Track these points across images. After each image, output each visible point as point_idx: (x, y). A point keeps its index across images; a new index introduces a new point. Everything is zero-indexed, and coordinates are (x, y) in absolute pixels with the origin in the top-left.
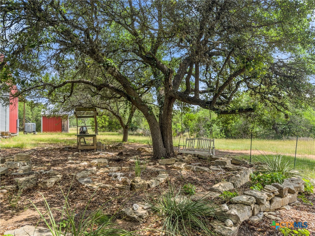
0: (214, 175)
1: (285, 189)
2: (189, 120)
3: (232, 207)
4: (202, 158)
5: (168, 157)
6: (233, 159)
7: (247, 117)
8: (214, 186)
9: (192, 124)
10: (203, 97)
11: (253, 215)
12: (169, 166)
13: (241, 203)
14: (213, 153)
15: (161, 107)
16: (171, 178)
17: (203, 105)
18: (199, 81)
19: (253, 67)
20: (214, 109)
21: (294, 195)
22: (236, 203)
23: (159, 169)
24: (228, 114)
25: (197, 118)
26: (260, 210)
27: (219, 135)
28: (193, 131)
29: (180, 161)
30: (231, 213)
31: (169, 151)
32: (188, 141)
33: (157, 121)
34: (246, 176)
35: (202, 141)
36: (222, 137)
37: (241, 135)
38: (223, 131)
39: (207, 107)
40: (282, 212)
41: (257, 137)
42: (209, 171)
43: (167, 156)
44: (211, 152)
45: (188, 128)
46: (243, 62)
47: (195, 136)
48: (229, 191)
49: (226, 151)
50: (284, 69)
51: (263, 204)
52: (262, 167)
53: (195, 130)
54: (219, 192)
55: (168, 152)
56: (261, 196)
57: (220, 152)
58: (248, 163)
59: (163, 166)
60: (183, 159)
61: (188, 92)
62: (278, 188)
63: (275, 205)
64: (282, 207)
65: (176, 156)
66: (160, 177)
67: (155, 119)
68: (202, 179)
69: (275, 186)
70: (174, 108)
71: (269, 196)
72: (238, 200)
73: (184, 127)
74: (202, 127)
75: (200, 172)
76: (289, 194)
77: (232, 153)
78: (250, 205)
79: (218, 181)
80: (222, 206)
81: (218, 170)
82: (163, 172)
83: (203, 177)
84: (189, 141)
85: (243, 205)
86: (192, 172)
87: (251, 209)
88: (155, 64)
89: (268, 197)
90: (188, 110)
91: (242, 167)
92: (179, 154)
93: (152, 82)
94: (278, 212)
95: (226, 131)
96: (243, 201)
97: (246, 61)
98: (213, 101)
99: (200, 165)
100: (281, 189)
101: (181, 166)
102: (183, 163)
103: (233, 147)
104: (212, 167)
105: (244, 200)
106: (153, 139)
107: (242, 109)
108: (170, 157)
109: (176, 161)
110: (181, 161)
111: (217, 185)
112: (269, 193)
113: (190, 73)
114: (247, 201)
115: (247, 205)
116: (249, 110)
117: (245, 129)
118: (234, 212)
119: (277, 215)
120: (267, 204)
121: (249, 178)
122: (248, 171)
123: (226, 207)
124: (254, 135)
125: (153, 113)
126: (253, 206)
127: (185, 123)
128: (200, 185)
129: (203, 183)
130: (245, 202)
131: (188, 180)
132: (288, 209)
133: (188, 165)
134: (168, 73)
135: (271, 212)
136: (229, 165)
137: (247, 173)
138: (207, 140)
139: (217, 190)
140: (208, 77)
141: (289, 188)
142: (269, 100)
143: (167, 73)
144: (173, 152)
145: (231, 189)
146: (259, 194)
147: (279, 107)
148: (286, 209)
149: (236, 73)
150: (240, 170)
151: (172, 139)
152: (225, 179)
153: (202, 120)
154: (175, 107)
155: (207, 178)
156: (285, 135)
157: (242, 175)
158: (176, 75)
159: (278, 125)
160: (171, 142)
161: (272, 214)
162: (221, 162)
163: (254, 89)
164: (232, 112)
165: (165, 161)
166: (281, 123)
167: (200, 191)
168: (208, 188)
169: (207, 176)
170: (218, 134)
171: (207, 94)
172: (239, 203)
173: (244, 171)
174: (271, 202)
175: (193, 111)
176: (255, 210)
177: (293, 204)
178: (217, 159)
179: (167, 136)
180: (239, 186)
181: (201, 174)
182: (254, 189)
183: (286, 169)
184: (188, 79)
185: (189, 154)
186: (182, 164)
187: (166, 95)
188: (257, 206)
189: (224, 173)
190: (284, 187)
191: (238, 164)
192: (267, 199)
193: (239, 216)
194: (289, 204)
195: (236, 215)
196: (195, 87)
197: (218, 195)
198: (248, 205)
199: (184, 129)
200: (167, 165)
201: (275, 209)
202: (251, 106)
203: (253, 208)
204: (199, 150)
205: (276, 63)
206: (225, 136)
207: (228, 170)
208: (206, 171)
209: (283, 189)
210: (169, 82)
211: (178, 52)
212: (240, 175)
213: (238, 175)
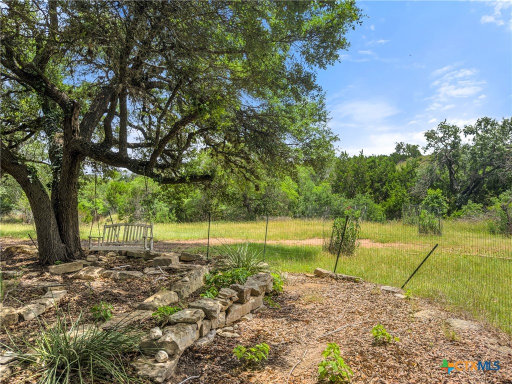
0: (150, 282)
1: (247, 291)
2: (116, 193)
3: (167, 331)
4: (133, 257)
5: (69, 260)
6: (183, 254)
7: (205, 189)
8: (145, 301)
9: (122, 200)
10: (139, 155)
11: (201, 336)
12: (70, 276)
13: (182, 322)
14: (150, 247)
15: (57, 169)
16: (71, 297)
17: (134, 167)
18: (128, 127)
19: (210, 112)
20: (152, 175)
21: (259, 298)
22: (176, 323)
23: (48, 284)
24: (175, 183)
25: (130, 189)
26: (211, 327)
27: (167, 218)
28: (123, 212)
29: (91, 265)
30: (166, 340)
31: (73, 249)
32: (107, 230)
33: (47, 195)
34: (198, 278)
35: (132, 228)
36: (171, 221)
37: (201, 215)
38: (174, 211)
39: (140, 171)
40: (242, 324)
41: (222, 218)
42: (142, 276)
43: (68, 258)
44: (146, 246)
45: (116, 208)
46: (194, 104)
47: (128, 220)
48: (170, 305)
49: (175, 242)
50: (255, 120)
51: (215, 318)
52: (223, 262)
53: (126, 211)
54: (155, 309)
55: (69, 251)
56: (213, 307)
57: (165, 244)
58: (205, 258)
59: (57, 278)
60: (98, 260)
61: (108, 145)
62: (237, 291)
63: (233, 316)
64: (243, 318)
65: (85, 256)
66: (48, 297)
67: (44, 191)
68: (128, 291)
69: (234, 288)
70: (86, 171)
71: (225, 304)
72: (178, 318)
73: (108, 205)
74: (140, 204)
75: (126, 280)
76: (251, 298)
77: (184, 244)
78: (195, 323)
79: (154, 291)
80: (152, 332)
81: (158, 274)
82: (56, 288)
83: (131, 289)
84: (110, 230)
85: (185, 324)
86: (113, 281)
87: (197, 329)
88: (43, 89)
89: (223, 306)
90: (111, 175)
91: (194, 265)
92: (91, 253)
93: (39, 120)
94: (236, 325)
95: (178, 210)
96: (184, 319)
97: (198, 102)
98: (151, 161)
99: (128, 269)
100: (242, 292)
101: (93, 274)
102: (97, 269)
103: (186, 235)
104: (147, 270)
105: (186, 316)
106: (38, 229)
107: (195, 176)
108: (72, 260)
109: (85, 266)
110: (95, 265)
111: (151, 299)
112: (224, 300)
113: (112, 113)
114: (191, 317)
115: (191, 323)
116: (206, 178)
117: (206, 207)
118: (170, 337)
119: (235, 330)
120: (221, 317)
121: (202, 282)
122: (201, 271)
123: (158, 332)
124: (219, 216)
125: (38, 179)
126: (199, 323)
127: (110, 198)
128: (123, 302)
129: (130, 297)
130: (188, 319)
131: (102, 297)
132: (249, 319)
133: (107, 271)
134: (70, 109)
135: (226, 328)
136: (176, 264)
137: (199, 274)
138: (141, 227)
139: (151, 305)
140: (147, 123)
141: (252, 289)
142: (235, 164)
143: (69, 107)
144: (80, 250)
145: (173, 301)
146: (210, 303)
147: (248, 175)
148: (247, 320)
149: (184, 119)
150: (190, 270)
151: (77, 227)
152: (167, 286)
153: (139, 193)
154: (88, 170)
155: (137, 289)
156: (260, 214)
157: (192, 277)
158: (87, 112)
159: (251, 200)
160: (76, 231)
161: (228, 331)
162: (164, 259)
163: (215, 147)
164: (180, 180)
165: (63, 267)
166: (254, 198)
167: (123, 312)
168: (136, 305)
169: (138, 286)
170: (165, 216)
171: (145, 150)
172: (180, 323)
173: (195, 271)
174: (227, 312)
175: (125, 178)
176: (204, 328)
177: (257, 310)
178: (158, 255)
179: (67, 222)
180: (186, 295)
181: (128, 283)
182: (206, 297)
183: (253, 263)
184: (108, 122)
185: (111, 251)
186: (95, 270)
187: (66, 146)
188: (207, 322)
189: (167, 277)
190: (246, 289)
191: (189, 261)
192: (222, 309)
193: (178, 342)
194: (252, 312)
195: (173, 343)
196: (121, 137)
197: (150, 314)
198: (193, 322)
199: (108, 208)
200: (66, 275)
201: (233, 322)
202: (209, 172)
203: (199, 326)
204: (128, 243)
205: (245, 112)
206: (176, 219)
207: (174, 272)
208: (137, 278)
209: (243, 292)
210: (73, 124)
211: (93, 72)
212: (189, 277)
213: (187, 278)
